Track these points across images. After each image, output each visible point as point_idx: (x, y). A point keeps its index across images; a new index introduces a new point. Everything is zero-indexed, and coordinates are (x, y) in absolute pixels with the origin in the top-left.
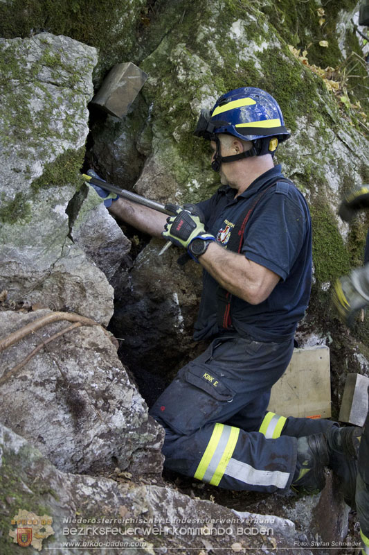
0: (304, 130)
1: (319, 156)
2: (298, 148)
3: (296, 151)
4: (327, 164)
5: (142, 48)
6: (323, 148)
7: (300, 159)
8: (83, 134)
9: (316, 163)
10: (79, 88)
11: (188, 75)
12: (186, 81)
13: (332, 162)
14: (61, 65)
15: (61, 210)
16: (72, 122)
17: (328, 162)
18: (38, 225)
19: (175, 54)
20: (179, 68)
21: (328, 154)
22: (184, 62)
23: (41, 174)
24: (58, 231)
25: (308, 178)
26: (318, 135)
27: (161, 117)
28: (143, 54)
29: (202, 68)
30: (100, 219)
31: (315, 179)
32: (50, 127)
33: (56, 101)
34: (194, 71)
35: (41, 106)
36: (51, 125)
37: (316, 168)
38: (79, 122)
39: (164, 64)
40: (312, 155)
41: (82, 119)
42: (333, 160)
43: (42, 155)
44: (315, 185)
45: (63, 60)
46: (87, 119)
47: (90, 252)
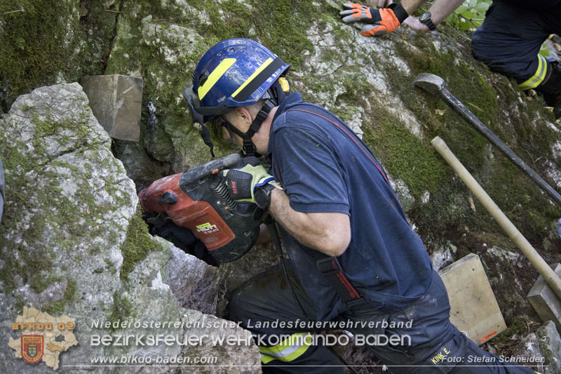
0: (322, 43)
1: (350, 62)
2: (326, 67)
3: (326, 70)
4: (363, 67)
5: (97, 40)
6: (350, 51)
7: (335, 77)
8: (131, 190)
9: (352, 73)
10: (94, 140)
11: (177, 52)
12: (180, 60)
13: (367, 61)
14: (61, 125)
15: (158, 284)
16: (114, 184)
17: (361, 63)
18: (147, 313)
19: (149, 34)
20: (163, 50)
21: (358, 55)
22: (166, 41)
23: (122, 259)
24: (168, 306)
25: (352, 94)
26: (336, 39)
27: (170, 113)
28: (102, 47)
29: (189, 36)
30: (181, 264)
31: (359, 92)
32: (98, 203)
33: (84, 171)
34: (183, 46)
35: (75, 185)
36: (97, 200)
37: (355, 79)
38: (120, 179)
39: (138, 50)
40: (344, 66)
41: (120, 174)
42: (366, 59)
43: (112, 240)
44: (363, 98)
45: (57, 118)
46: (125, 170)
47: (185, 304)
